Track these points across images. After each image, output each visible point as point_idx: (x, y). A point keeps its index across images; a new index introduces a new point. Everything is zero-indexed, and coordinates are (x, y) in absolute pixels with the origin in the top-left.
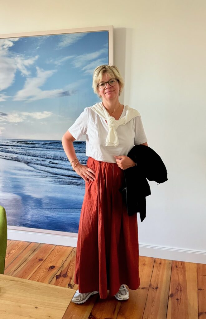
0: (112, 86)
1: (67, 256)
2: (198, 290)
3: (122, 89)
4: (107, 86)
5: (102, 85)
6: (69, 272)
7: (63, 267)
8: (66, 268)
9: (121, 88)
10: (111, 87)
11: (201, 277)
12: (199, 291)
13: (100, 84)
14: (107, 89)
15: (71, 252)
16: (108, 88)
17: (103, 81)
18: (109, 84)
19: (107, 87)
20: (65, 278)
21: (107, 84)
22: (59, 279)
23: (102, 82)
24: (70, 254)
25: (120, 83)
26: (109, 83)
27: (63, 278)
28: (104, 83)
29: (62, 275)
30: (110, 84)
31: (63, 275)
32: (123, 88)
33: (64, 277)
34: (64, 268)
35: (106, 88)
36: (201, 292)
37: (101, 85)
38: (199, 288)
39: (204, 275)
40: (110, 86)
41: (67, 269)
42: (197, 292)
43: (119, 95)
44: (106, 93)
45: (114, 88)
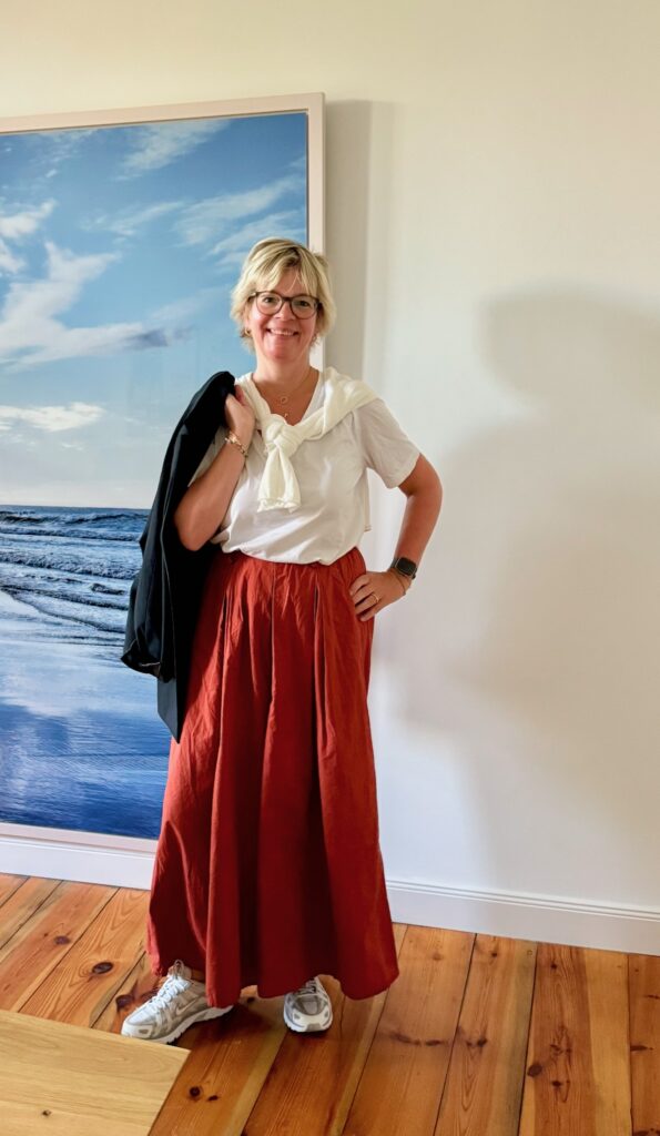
2: (633, 1048)
4: (282, 310)
7: (142, 968)
11: (641, 1002)
12: (634, 1052)
14: (278, 318)
16: (283, 318)
17: (277, 291)
18: (291, 306)
19: (279, 315)
26: (293, 303)
28: (275, 296)
29: (137, 994)
35: (275, 316)
36: (640, 1058)
37: (264, 300)
38: (634, 1043)
39: (651, 996)
42: (627, 1057)
44: (269, 330)
45: (300, 325)
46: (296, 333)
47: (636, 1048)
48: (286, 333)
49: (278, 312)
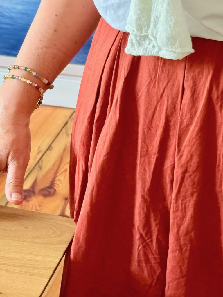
1: (54, 134)
6: (60, 180)
7: (41, 168)
8: (50, 170)
15: (66, 123)
20: (48, 199)
22: (28, 201)
24: (64, 130)
27: (41, 198)
29: (37, 190)
31: (42, 190)
33: (45, 196)
34: (45, 170)
41: (53, 172)
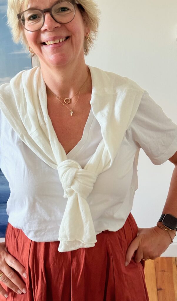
0: (62, 24)
2: (158, 290)
3: (92, 35)
4: (46, 22)
5: (34, 17)
9: (89, 30)
10: (58, 25)
11: (160, 273)
12: (159, 291)
13: (27, 15)
14: (46, 30)
16: (50, 28)
17: (34, 5)
18: (52, 16)
19: (45, 27)
21: (47, 16)
23: (31, 9)
25: (87, 15)
26: (53, 12)
28: (36, 12)
30: (57, 17)
32: (95, 32)
35: (43, 29)
36: (161, 292)
37: (29, 19)
38: (158, 288)
39: (163, 271)
40: (56, 21)
42: (156, 293)
43: (86, 50)
44: (44, 44)
45: (68, 30)
46: (67, 38)
47: (159, 289)
48: (57, 41)
49: (43, 24)
